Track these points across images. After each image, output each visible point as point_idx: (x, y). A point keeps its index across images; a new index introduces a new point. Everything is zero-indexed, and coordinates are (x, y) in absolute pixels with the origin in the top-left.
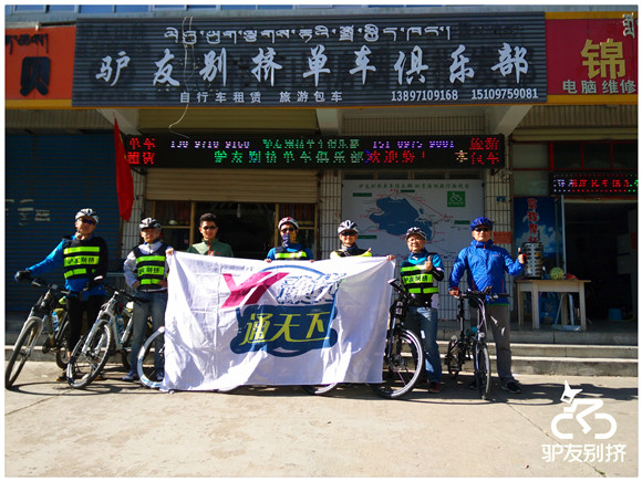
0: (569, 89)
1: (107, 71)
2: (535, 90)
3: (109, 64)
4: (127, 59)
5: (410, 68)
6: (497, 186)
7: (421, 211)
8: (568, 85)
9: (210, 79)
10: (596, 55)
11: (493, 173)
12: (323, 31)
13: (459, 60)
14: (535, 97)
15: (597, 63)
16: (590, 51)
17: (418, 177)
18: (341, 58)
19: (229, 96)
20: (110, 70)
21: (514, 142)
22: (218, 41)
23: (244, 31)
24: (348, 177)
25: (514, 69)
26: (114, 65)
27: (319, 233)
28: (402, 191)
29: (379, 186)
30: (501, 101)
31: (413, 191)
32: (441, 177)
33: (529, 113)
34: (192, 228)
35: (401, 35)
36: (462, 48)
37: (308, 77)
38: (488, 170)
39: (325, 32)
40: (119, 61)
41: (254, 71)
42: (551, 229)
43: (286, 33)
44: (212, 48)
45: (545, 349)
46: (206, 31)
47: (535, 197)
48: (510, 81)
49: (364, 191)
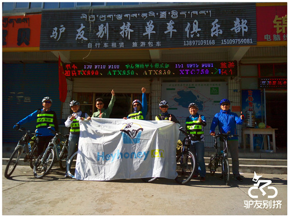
0: (267, 39)
1: (55, 34)
2: (251, 39)
3: (56, 31)
4: (64, 29)
5: (192, 30)
6: (233, 85)
7: (198, 97)
8: (267, 37)
9: (101, 37)
10: (280, 23)
11: (232, 79)
12: (152, 14)
13: (215, 26)
14: (251, 43)
15: (281, 26)
16: (277, 21)
17: (197, 81)
18: (160, 26)
19: (110, 45)
20: (57, 33)
21: (241, 64)
22: (105, 19)
23: (116, 15)
24: (164, 81)
25: (241, 30)
26: (58, 31)
27: (151, 107)
28: (189, 87)
29: (179, 85)
30: (235, 45)
31: (194, 87)
32: (207, 81)
33: (248, 50)
34: (93, 105)
35: (189, 15)
36: (217, 20)
37: (145, 35)
38: (230, 78)
39: (153, 14)
40: (60, 29)
41: (121, 33)
42: (259, 105)
43: (136, 15)
44: (102, 23)
45: (256, 161)
46: (99, 15)
47: (252, 90)
48: (239, 36)
49: (171, 87)
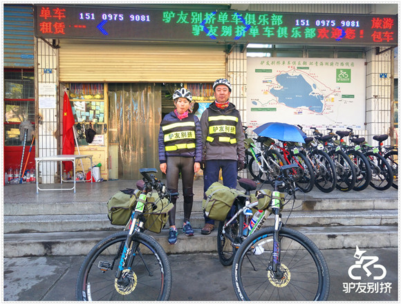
6: (380, 64)
7: (315, 86)
11: (378, 53)
17: (311, 56)
28: (298, 68)
29: (278, 63)
31: (308, 68)
38: (374, 51)
49: (265, 67)
